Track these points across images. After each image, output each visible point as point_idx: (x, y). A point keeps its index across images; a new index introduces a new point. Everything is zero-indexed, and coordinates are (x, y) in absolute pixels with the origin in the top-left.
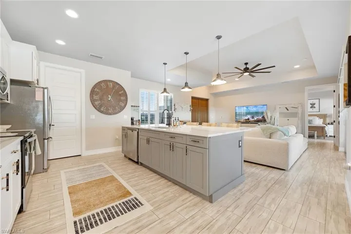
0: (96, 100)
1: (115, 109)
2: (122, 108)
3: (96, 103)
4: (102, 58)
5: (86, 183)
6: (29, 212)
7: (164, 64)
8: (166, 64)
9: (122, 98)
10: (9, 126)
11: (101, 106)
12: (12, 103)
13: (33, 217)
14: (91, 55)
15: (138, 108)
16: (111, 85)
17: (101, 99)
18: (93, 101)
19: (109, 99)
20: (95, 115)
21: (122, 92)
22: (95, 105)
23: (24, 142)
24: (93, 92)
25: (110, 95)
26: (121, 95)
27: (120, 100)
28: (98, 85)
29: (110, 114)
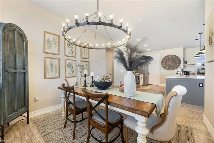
1: (173, 68)
2: (177, 67)
7: (196, 40)
8: (198, 39)
14: (159, 49)
15: (194, 66)
17: (166, 64)
19: (170, 63)
23: (136, 76)
24: (162, 61)
25: (170, 61)
26: (176, 61)
27: (176, 63)
28: (165, 58)
29: (170, 70)
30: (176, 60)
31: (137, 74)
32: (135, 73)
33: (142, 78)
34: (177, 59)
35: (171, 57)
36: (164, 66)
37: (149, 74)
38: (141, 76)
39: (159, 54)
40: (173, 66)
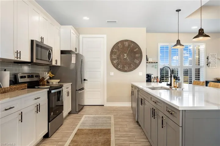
0: (115, 59)
1: (131, 67)
2: (137, 66)
3: (114, 61)
4: (116, 22)
5: (89, 130)
6: (52, 139)
7: (177, 11)
8: (180, 10)
9: (137, 55)
10: (59, 81)
11: (118, 64)
12: (62, 65)
13: (50, 143)
14: (108, 22)
15: (157, 64)
16: (127, 44)
17: (118, 58)
18: (112, 60)
19: (125, 58)
20: (114, 72)
21: (137, 49)
22: (113, 63)
23: (49, 92)
24: (112, 53)
25: (126, 53)
26: (136, 53)
27: (135, 58)
28: (116, 46)
29: (126, 71)
30: (135, 50)
31: (55, 82)
32: (51, 78)
33: (68, 93)
35: (127, 43)
36: (115, 62)
37: (85, 80)
38: (67, 88)
39: (105, 36)
40: (130, 64)
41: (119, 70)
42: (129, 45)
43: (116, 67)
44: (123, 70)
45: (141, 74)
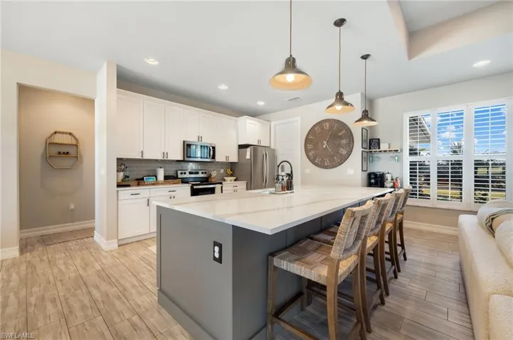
0: (311, 150)
1: (334, 160)
2: (343, 159)
3: (310, 153)
9: (344, 142)
11: (315, 157)
14: (289, 100)
16: (328, 126)
17: (315, 149)
18: (307, 151)
19: (324, 147)
20: (310, 169)
21: (344, 131)
22: (309, 156)
23: (192, 188)
24: (307, 141)
25: (325, 140)
26: (341, 138)
27: (340, 146)
28: (312, 131)
29: (326, 167)
30: (340, 134)
34: (342, 133)
35: (327, 124)
38: (234, 186)
39: (299, 119)
40: (333, 156)
41: (316, 165)
42: (331, 127)
43: (313, 162)
44: (321, 165)
45: (350, 172)
